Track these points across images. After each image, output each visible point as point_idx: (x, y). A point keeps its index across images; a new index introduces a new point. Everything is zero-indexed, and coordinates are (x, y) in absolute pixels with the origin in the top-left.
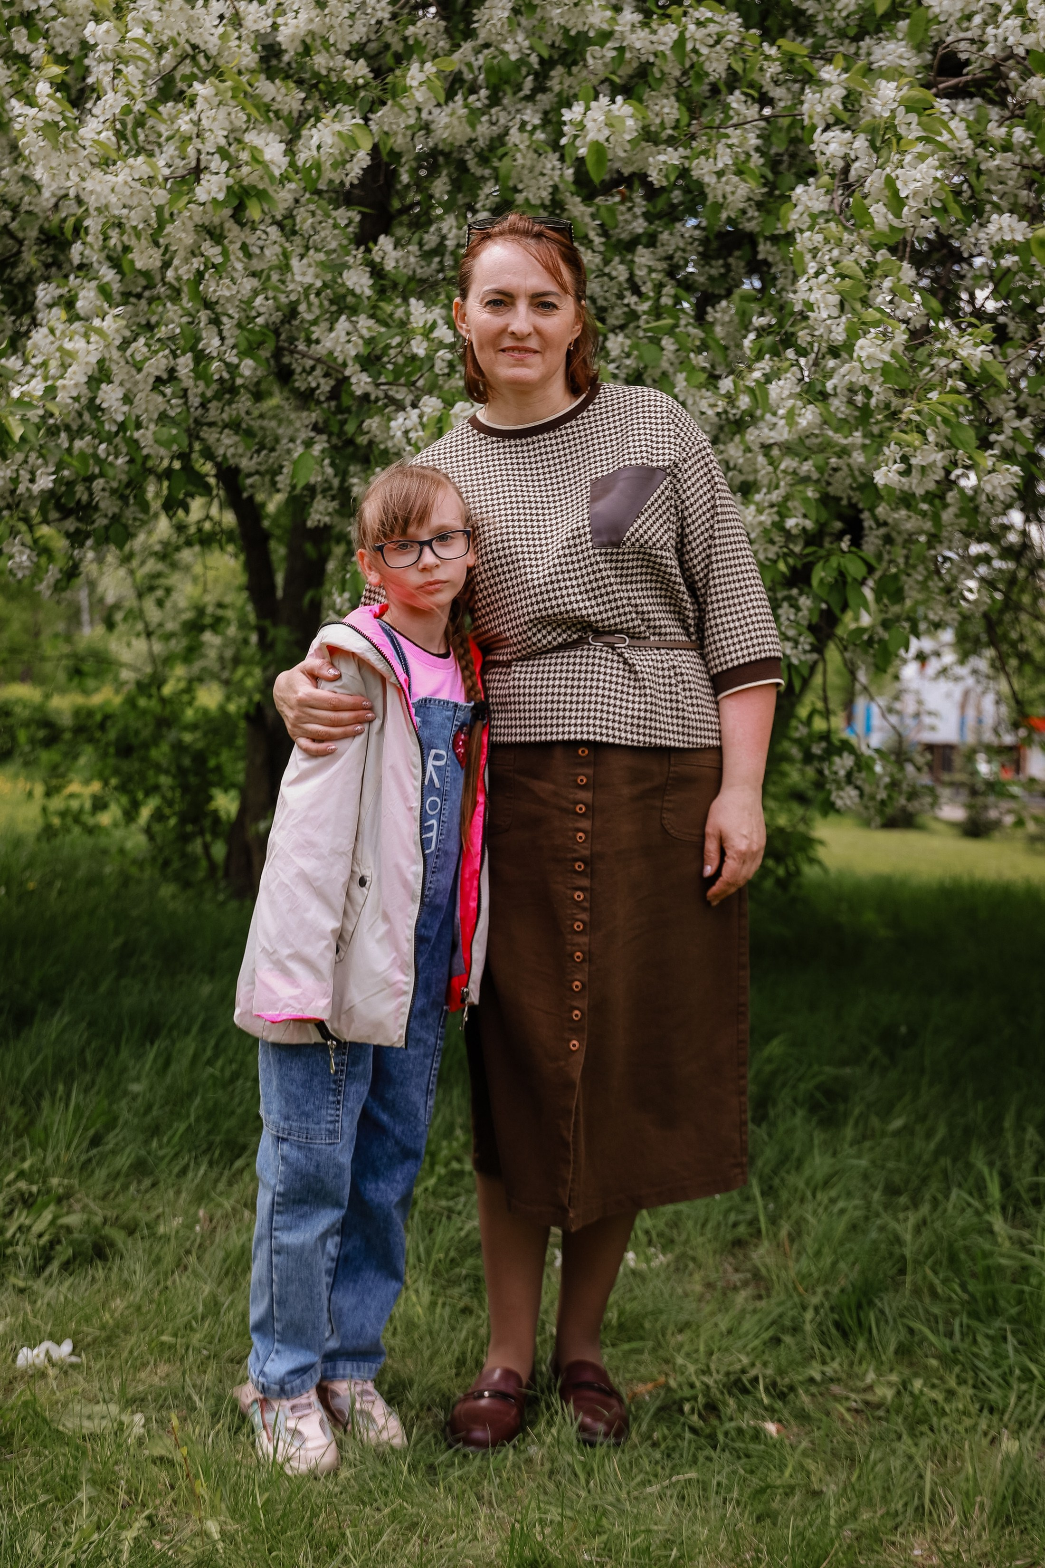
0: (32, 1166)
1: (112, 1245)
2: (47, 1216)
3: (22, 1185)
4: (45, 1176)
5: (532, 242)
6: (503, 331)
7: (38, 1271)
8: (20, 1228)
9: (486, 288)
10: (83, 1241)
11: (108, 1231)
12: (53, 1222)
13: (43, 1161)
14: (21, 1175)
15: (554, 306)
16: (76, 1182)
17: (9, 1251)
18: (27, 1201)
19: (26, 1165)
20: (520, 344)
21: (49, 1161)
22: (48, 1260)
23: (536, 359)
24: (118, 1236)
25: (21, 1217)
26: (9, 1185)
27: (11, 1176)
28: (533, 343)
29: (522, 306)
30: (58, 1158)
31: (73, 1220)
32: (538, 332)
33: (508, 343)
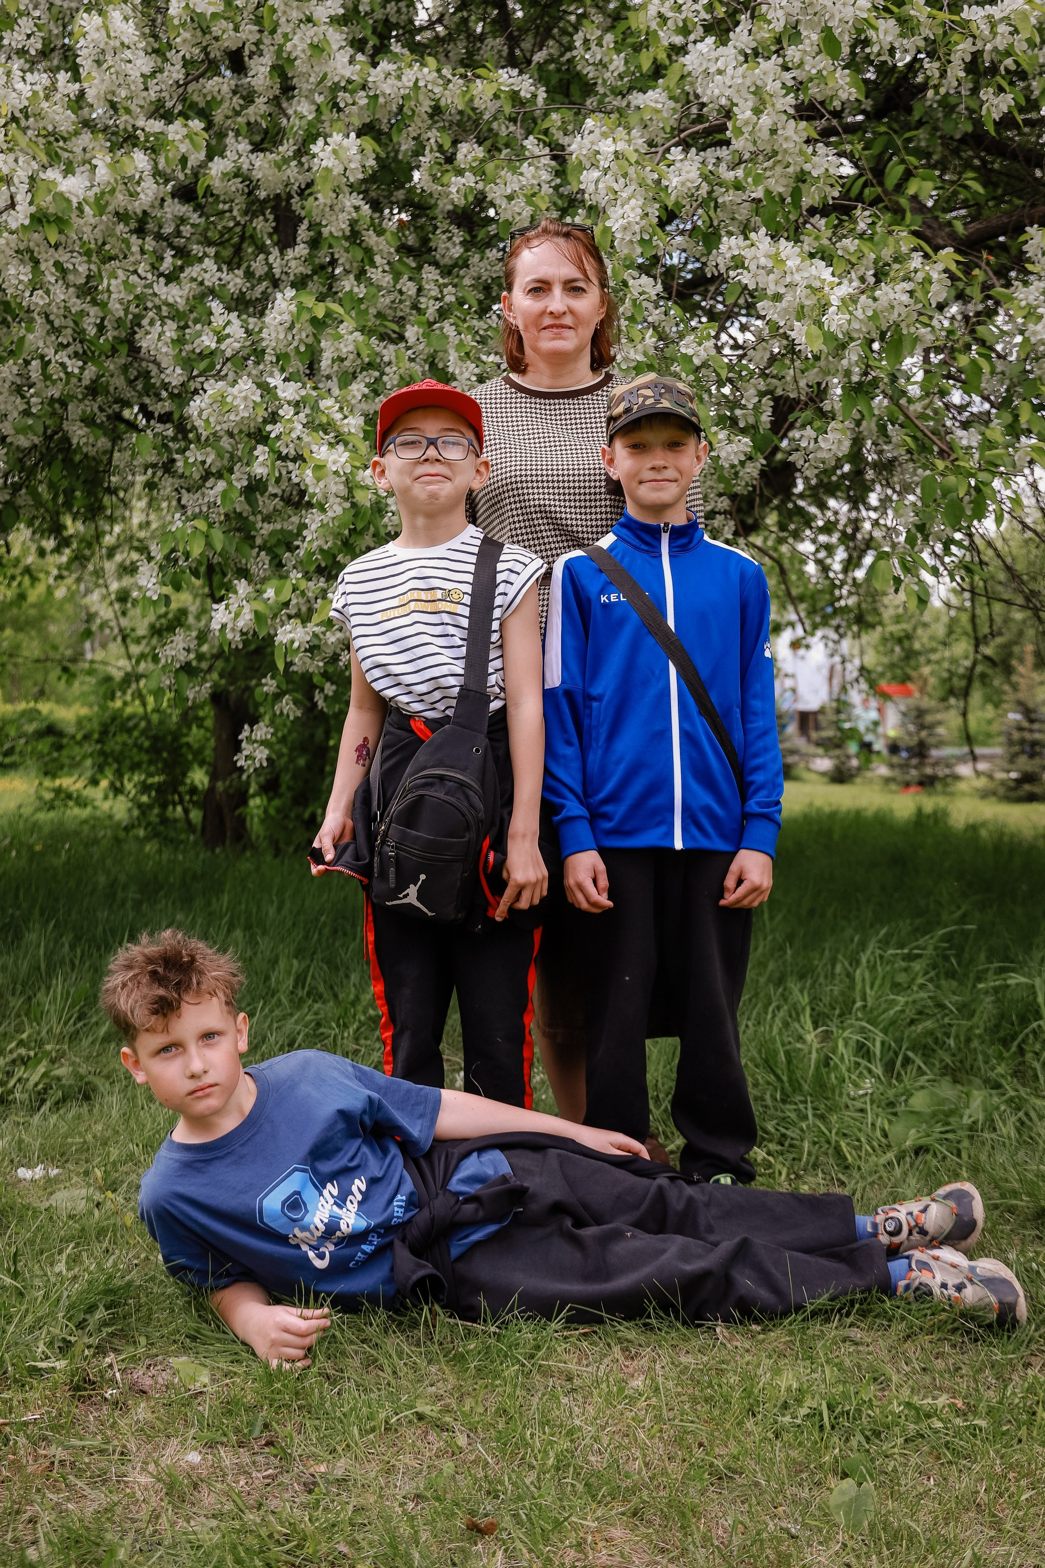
0: (29, 1036)
1: (95, 1089)
2: (41, 1069)
3: (22, 1051)
4: (40, 1044)
5: (561, 241)
6: (543, 313)
7: (33, 1110)
8: (19, 1080)
9: (528, 279)
10: (70, 1086)
11: (91, 1078)
12: (45, 1075)
13: (39, 1033)
14: (21, 1043)
15: (583, 290)
16: (66, 1047)
17: (11, 1098)
18: (24, 1061)
19: (24, 1036)
20: (557, 322)
21: (44, 1033)
22: (43, 1101)
23: (570, 333)
24: (98, 1081)
25: (20, 1072)
26: (11, 1052)
27: (13, 1044)
28: (568, 320)
29: (557, 291)
30: (51, 1029)
31: (62, 1071)
32: (572, 312)
33: (547, 321)
